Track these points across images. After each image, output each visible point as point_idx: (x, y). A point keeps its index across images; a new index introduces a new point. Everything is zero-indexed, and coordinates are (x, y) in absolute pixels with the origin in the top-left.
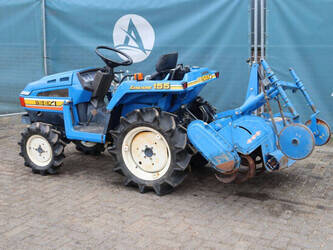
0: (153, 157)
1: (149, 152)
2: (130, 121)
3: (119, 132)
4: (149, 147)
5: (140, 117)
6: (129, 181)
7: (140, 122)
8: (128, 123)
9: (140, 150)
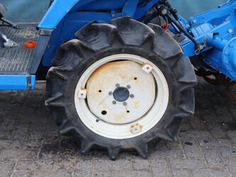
0: (129, 101)
1: (121, 94)
2: (95, 47)
3: (70, 68)
4: (123, 85)
5: (115, 37)
6: (90, 145)
7: (115, 46)
8: (93, 51)
9: (105, 93)
